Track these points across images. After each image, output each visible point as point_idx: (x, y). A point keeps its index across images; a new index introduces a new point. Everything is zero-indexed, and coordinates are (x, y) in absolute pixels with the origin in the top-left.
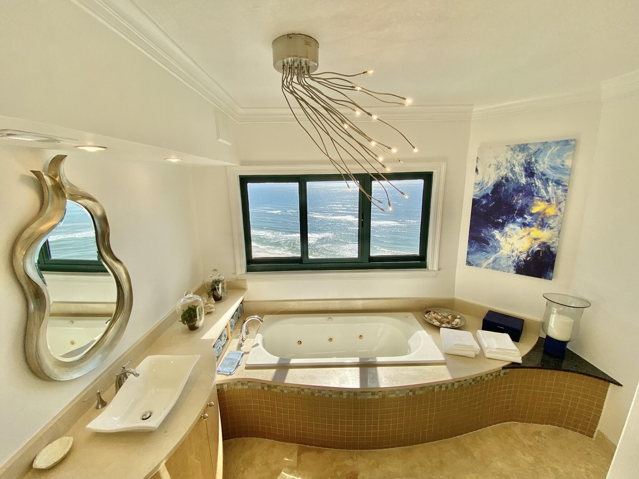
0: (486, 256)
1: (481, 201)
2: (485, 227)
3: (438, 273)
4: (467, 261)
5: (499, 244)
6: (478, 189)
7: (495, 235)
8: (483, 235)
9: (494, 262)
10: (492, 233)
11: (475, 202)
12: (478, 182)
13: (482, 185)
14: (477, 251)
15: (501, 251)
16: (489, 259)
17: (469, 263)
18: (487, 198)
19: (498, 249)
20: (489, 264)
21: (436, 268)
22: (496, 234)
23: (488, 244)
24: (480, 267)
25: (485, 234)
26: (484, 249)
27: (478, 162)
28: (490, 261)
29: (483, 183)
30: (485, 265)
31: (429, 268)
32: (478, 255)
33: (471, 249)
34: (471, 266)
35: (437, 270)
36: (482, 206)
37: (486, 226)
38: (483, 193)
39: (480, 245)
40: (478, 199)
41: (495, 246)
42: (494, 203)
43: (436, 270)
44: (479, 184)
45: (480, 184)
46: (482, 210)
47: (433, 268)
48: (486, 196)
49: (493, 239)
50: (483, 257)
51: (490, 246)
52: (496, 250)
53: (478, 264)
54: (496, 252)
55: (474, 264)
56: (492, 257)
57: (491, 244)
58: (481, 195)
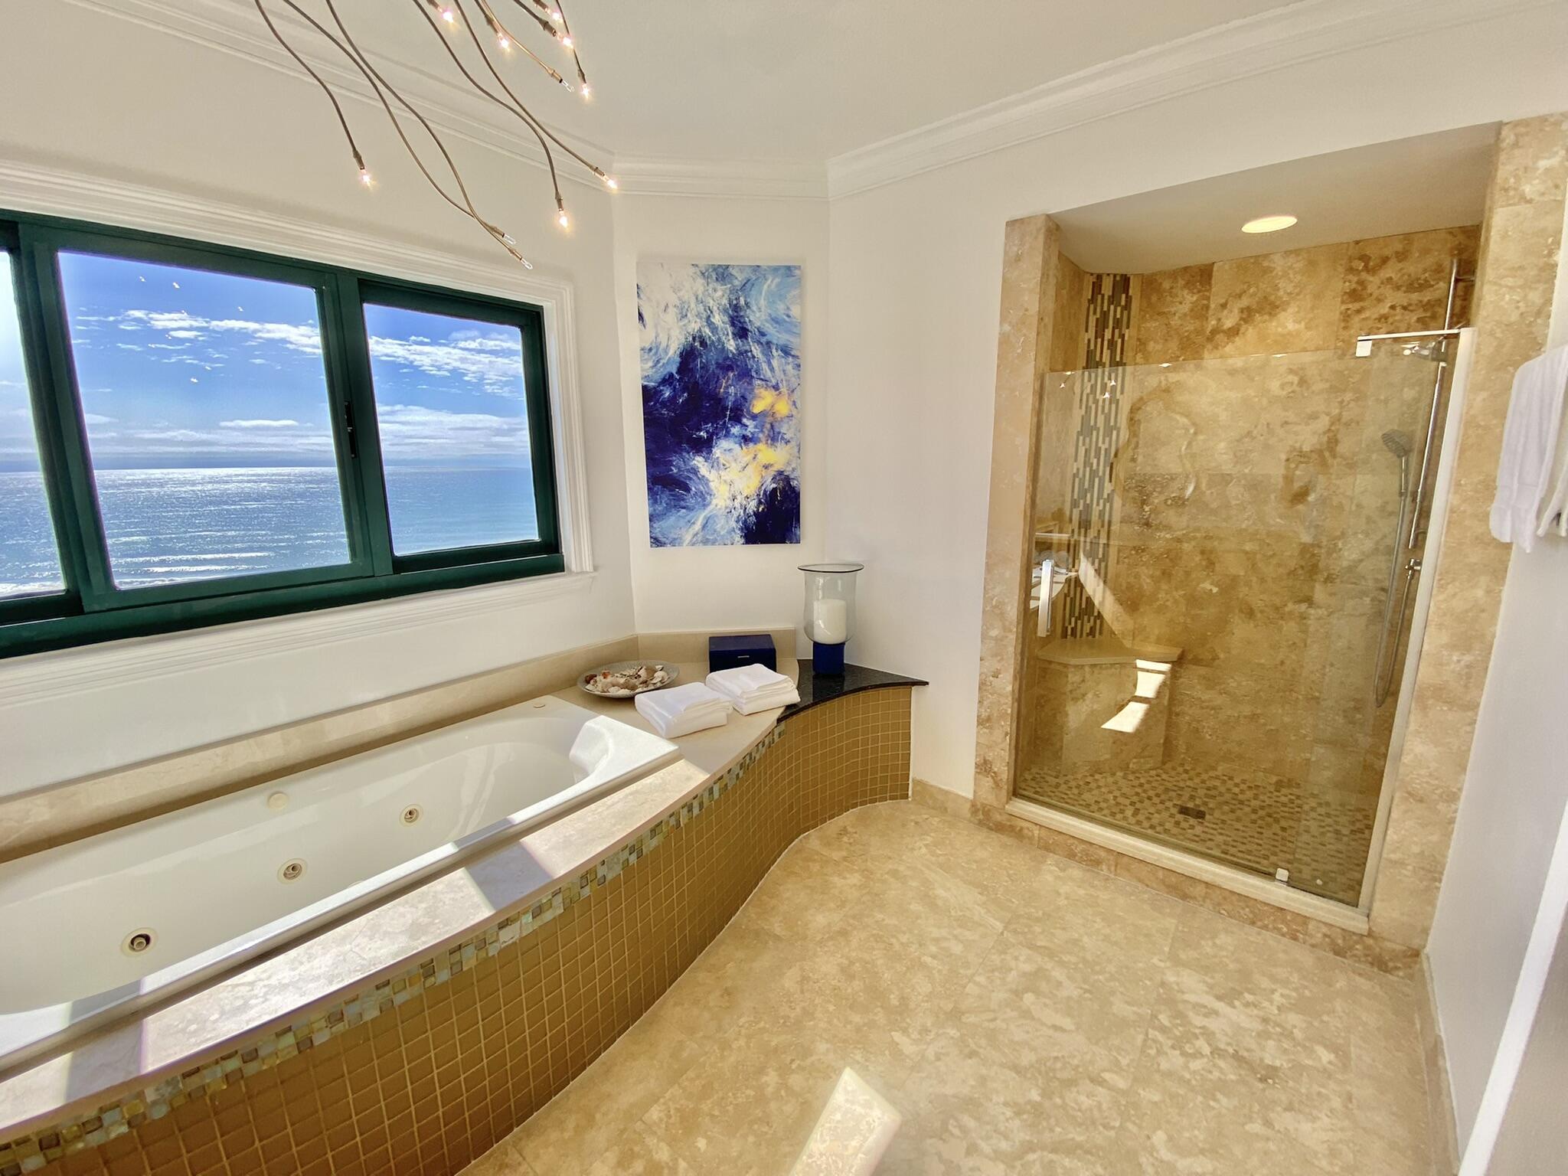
0: (688, 518)
1: (661, 391)
2: (676, 452)
3: (593, 578)
4: (651, 537)
5: (708, 487)
6: (650, 364)
7: (698, 467)
8: (675, 471)
9: (704, 527)
10: (692, 463)
11: (649, 394)
12: (648, 346)
13: (656, 353)
14: (669, 508)
15: (714, 502)
16: (694, 523)
17: (656, 542)
18: (672, 383)
19: (708, 497)
20: (696, 534)
21: (588, 566)
22: (699, 465)
23: (688, 490)
24: (680, 544)
25: (679, 469)
26: (682, 503)
27: (642, 296)
28: (698, 526)
29: (657, 348)
30: (688, 538)
31: (574, 568)
32: (673, 519)
33: (656, 506)
34: (661, 546)
35: (592, 569)
36: (664, 404)
37: (677, 449)
38: (662, 372)
39: (672, 495)
40: (654, 388)
41: (702, 492)
42: (685, 395)
43: (588, 570)
44: (650, 350)
45: (653, 351)
46: (664, 411)
47: (582, 568)
48: (668, 380)
49: (695, 478)
50: (682, 522)
51: (692, 493)
52: (704, 499)
53: (675, 539)
54: (705, 506)
55: (667, 541)
56: (698, 518)
57: (693, 489)
58: (658, 377)
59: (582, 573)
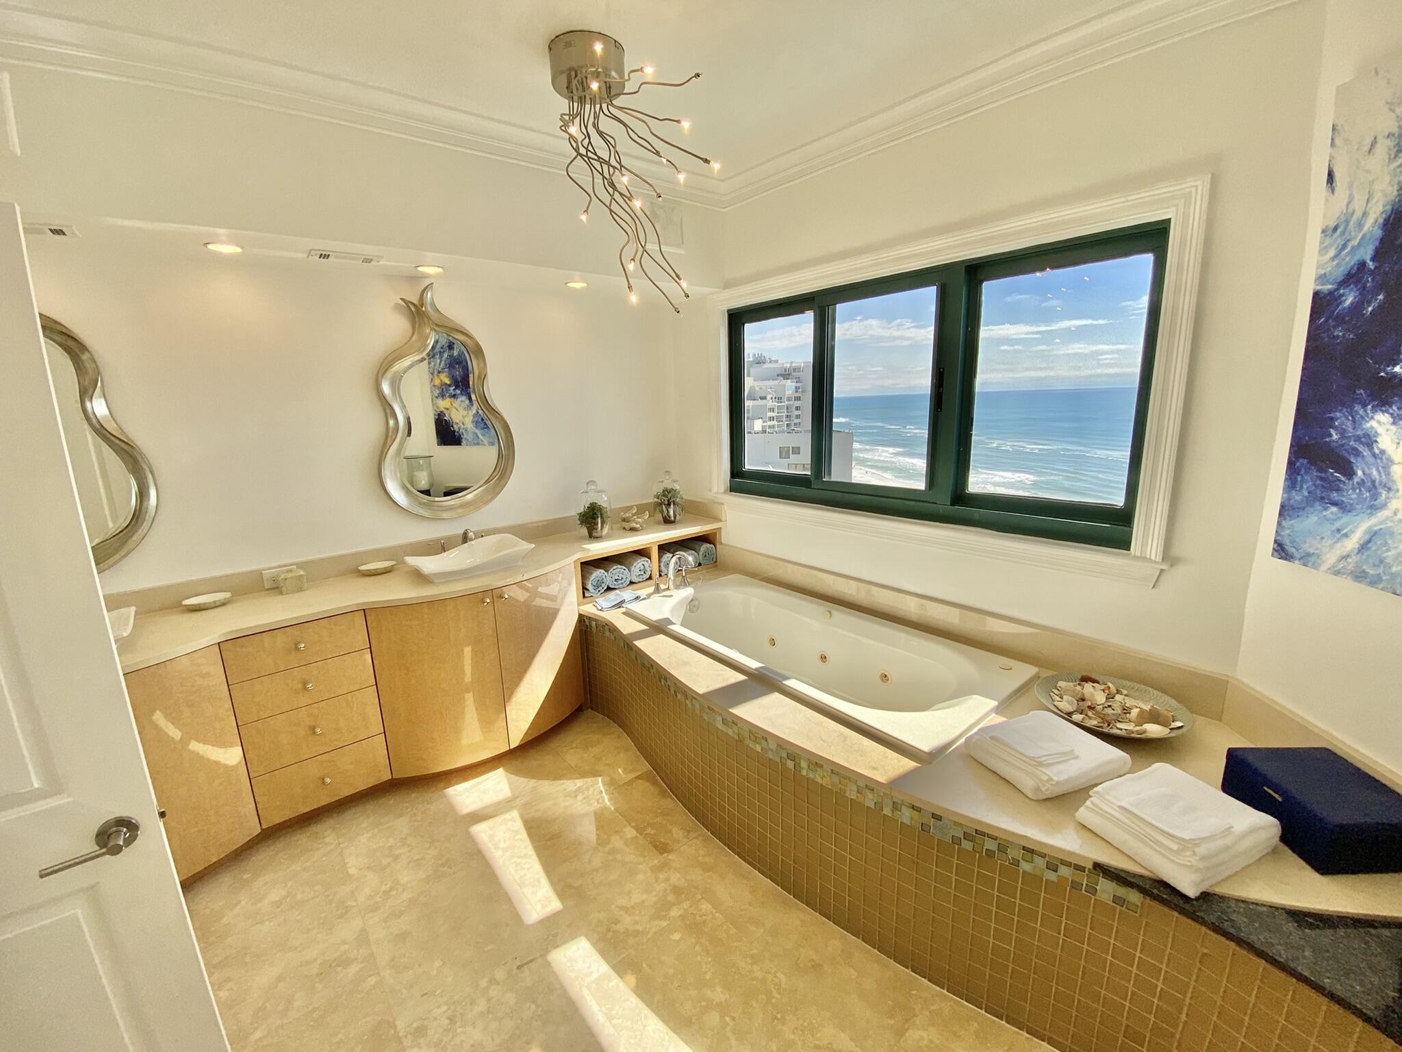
0: (1338, 525)
1: (1342, 295)
2: (1343, 404)
3: (1163, 571)
4: (1276, 541)
5: (1388, 474)
6: (1332, 253)
7: (1377, 434)
8: (1335, 437)
9: (1364, 547)
10: (1368, 425)
11: (1321, 304)
12: (1332, 224)
13: (1343, 233)
14: (1312, 499)
15: (1394, 504)
16: (1346, 535)
17: (1281, 550)
18: (1359, 281)
19: (1384, 494)
20: (1345, 557)
22: (1380, 430)
23: (1350, 474)
24: (1316, 566)
25: (1343, 433)
26: (1335, 496)
27: (1338, 142)
28: (1352, 543)
29: (1347, 222)
30: (1330, 558)
32: (1314, 519)
33: (1294, 494)
34: (1286, 559)
35: (1159, 559)
36: (1340, 320)
37: (1347, 400)
38: (1349, 262)
39: (1321, 479)
40: (1331, 293)
41: (1373, 482)
42: (1381, 297)
43: (1153, 558)
44: (1335, 229)
45: (1339, 231)
46: (1338, 332)
47: (1147, 553)
48: (1354, 277)
49: (1366, 453)
50: (1327, 529)
51: (1356, 480)
52: (1375, 496)
53: (1308, 555)
54: (1374, 508)
55: (1297, 555)
56: (1357, 527)
57: (1360, 473)
58: (1339, 274)
59: (1143, 559)
